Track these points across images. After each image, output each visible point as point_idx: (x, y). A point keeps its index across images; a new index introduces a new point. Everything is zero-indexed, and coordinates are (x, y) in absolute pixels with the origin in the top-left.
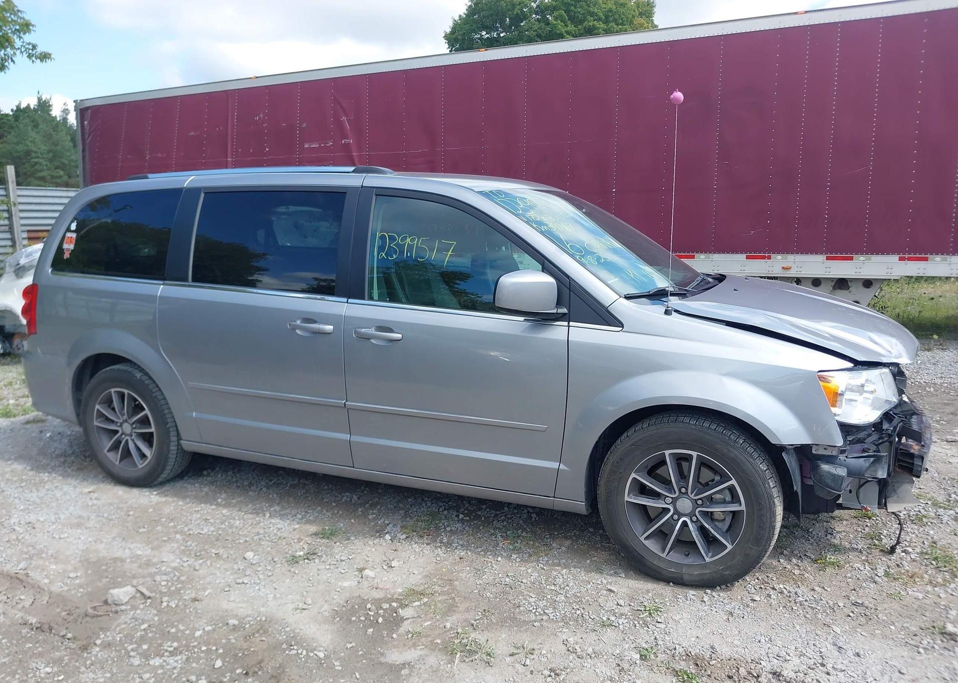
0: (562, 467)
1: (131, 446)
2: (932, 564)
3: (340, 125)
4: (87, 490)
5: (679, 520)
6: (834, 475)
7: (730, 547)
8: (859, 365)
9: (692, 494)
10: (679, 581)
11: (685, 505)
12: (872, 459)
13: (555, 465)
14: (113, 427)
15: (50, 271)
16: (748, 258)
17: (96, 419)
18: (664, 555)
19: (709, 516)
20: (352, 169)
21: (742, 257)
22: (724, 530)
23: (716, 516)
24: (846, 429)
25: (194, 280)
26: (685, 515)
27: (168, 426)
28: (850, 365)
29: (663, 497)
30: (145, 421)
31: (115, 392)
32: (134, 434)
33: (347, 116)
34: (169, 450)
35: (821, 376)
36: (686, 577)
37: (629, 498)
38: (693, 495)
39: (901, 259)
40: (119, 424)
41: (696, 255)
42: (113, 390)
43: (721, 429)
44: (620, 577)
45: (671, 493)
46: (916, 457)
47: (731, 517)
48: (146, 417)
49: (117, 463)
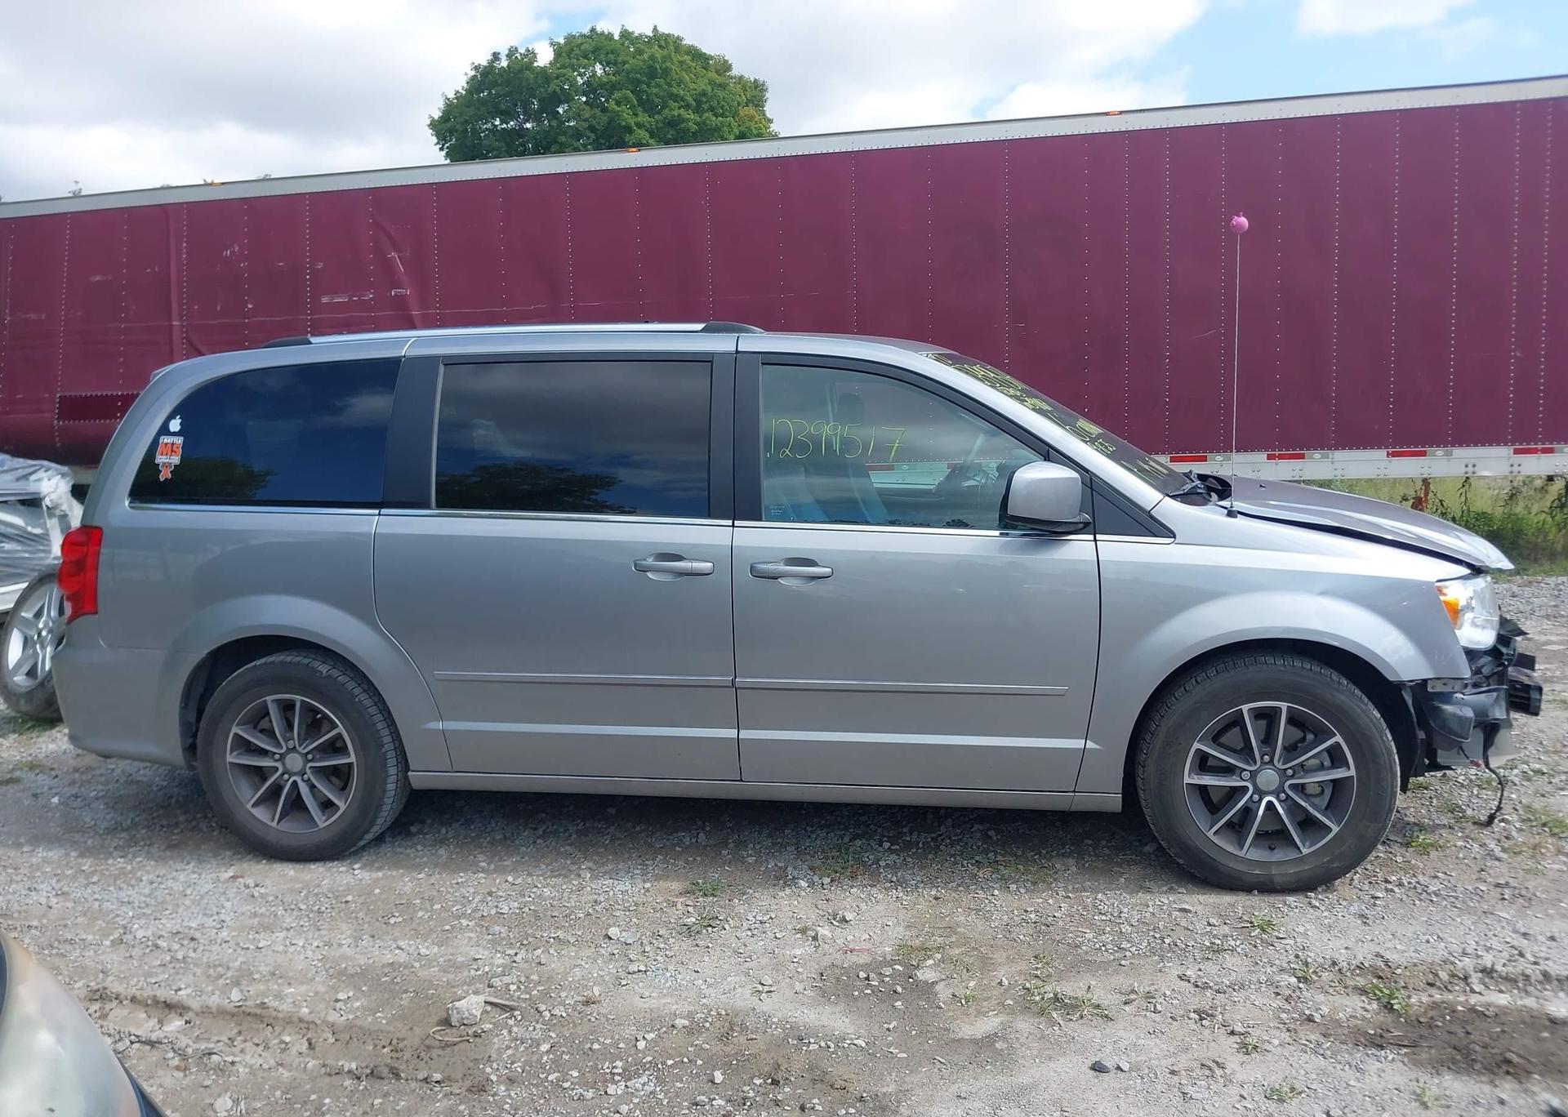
0: (1090, 745)
1: (304, 789)
2: (1545, 831)
3: (387, 266)
5: (1261, 800)
6: (1460, 718)
7: (1335, 829)
9: (1279, 762)
10: (1267, 888)
11: (1269, 777)
12: (1495, 694)
13: (1078, 744)
14: (265, 763)
15: (127, 503)
17: (231, 752)
18: (1242, 854)
19: (1300, 789)
20: (700, 326)
22: (1323, 808)
23: (1310, 790)
24: (1471, 654)
25: (439, 506)
26: (1270, 793)
27: (384, 750)
28: (1466, 571)
29: (1238, 772)
30: (336, 747)
31: (273, 701)
32: (308, 771)
33: (397, 249)
34: (385, 791)
36: (1278, 880)
37: (1190, 778)
38: (1281, 763)
39: (1270, 457)
40: (277, 756)
42: (269, 699)
43: (1316, 668)
44: (1179, 893)
45: (1249, 764)
46: (1533, 689)
47: (1331, 790)
48: (339, 736)
49: (274, 824)
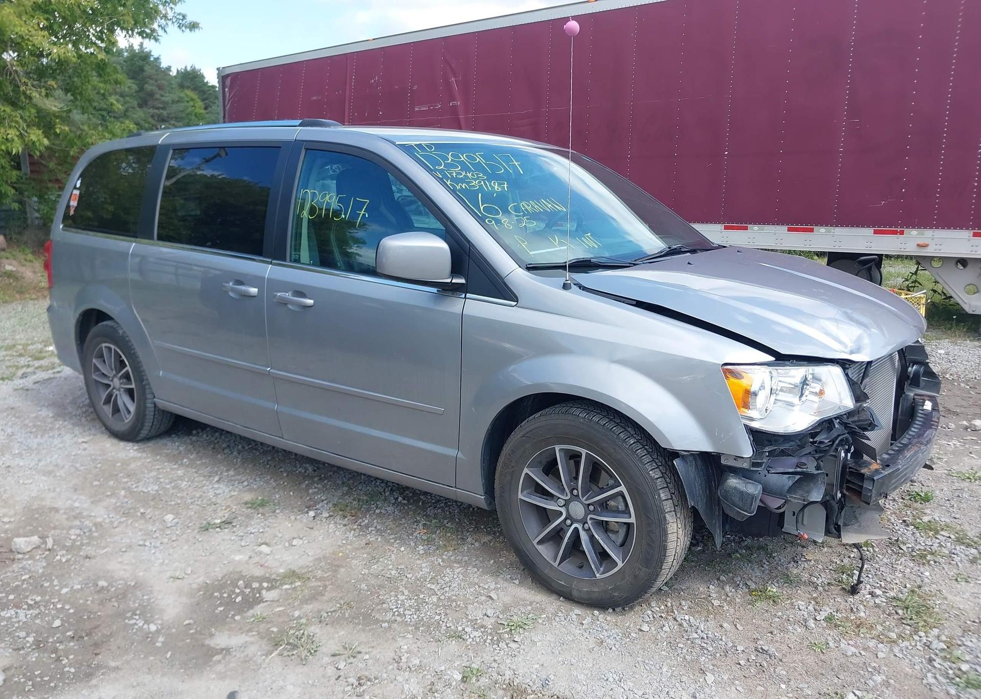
0: (460, 455)
1: (119, 400)
3: (448, 84)
4: (82, 440)
5: (571, 526)
6: (742, 493)
7: (620, 564)
8: (781, 359)
9: (583, 497)
10: (568, 596)
11: (578, 510)
12: (798, 477)
13: (452, 452)
14: (106, 382)
15: (61, 226)
16: (876, 232)
17: (94, 372)
18: (556, 564)
19: (604, 527)
20: (298, 122)
21: (869, 231)
22: (618, 544)
23: (611, 527)
25: (160, 238)
26: (577, 521)
27: (144, 383)
28: (770, 358)
29: (555, 499)
30: (127, 377)
31: (105, 347)
32: (121, 389)
33: (456, 77)
35: (729, 370)
36: (575, 594)
37: (522, 495)
38: (585, 498)
40: (111, 379)
41: (816, 228)
42: (103, 345)
44: (514, 583)
45: (562, 494)
46: (867, 479)
47: (625, 530)
48: (127, 372)
49: (110, 416)
